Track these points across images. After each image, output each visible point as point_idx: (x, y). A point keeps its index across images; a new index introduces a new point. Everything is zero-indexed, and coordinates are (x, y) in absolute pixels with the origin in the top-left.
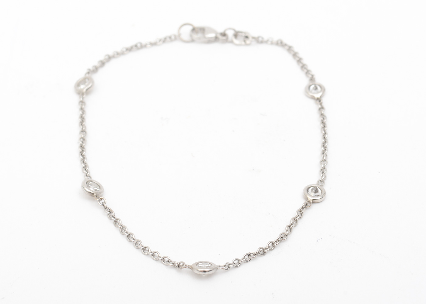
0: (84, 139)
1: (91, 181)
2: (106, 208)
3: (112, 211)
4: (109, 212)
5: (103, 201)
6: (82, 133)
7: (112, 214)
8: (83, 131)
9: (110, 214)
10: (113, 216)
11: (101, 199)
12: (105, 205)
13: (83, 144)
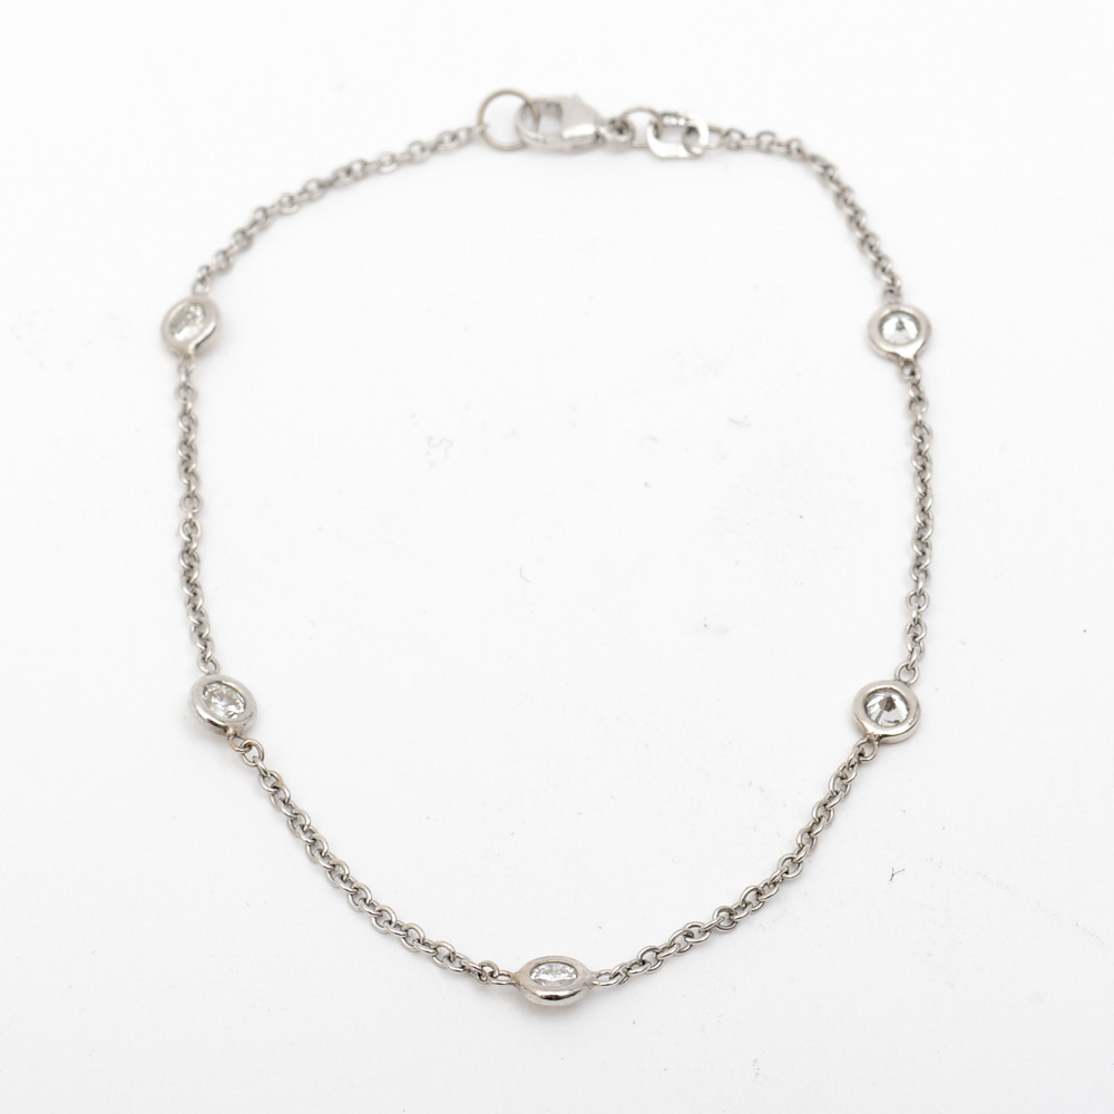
0: (194, 526)
1: (220, 683)
2: (264, 774)
3: (282, 784)
4: (275, 787)
5: (254, 751)
6: (188, 500)
7: (281, 795)
8: (191, 497)
9: (276, 793)
10: (286, 803)
11: (249, 746)
12: (260, 764)
13: (191, 542)
